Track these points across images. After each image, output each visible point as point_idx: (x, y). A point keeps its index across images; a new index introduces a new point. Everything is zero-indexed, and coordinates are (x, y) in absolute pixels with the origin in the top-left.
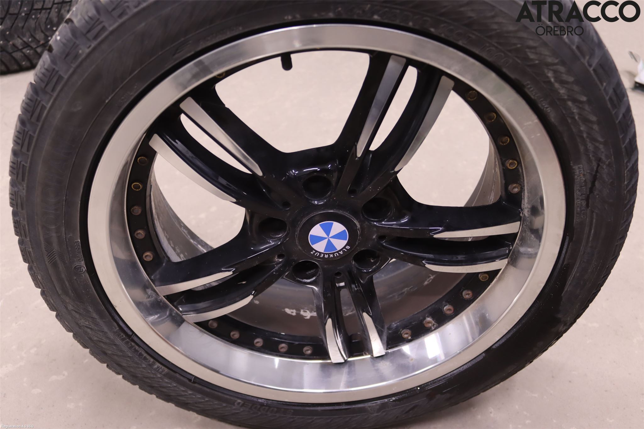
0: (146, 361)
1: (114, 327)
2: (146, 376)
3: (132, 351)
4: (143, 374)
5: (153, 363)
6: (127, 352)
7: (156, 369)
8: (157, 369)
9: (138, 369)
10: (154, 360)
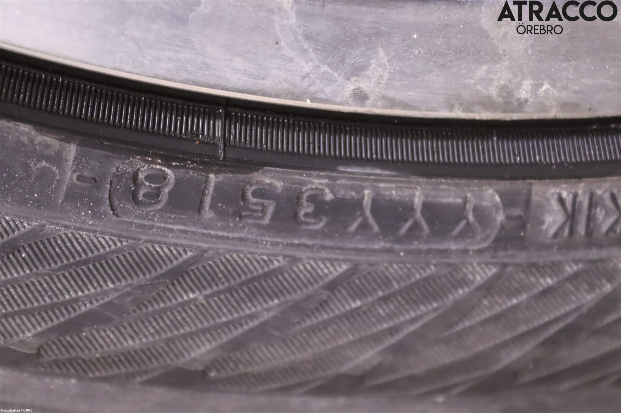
0: (461, 236)
1: (41, 157)
2: (555, 328)
3: (313, 234)
4: (524, 328)
5: (517, 212)
6: (295, 260)
7: (572, 231)
8: (581, 230)
9: (467, 323)
10: (505, 185)
